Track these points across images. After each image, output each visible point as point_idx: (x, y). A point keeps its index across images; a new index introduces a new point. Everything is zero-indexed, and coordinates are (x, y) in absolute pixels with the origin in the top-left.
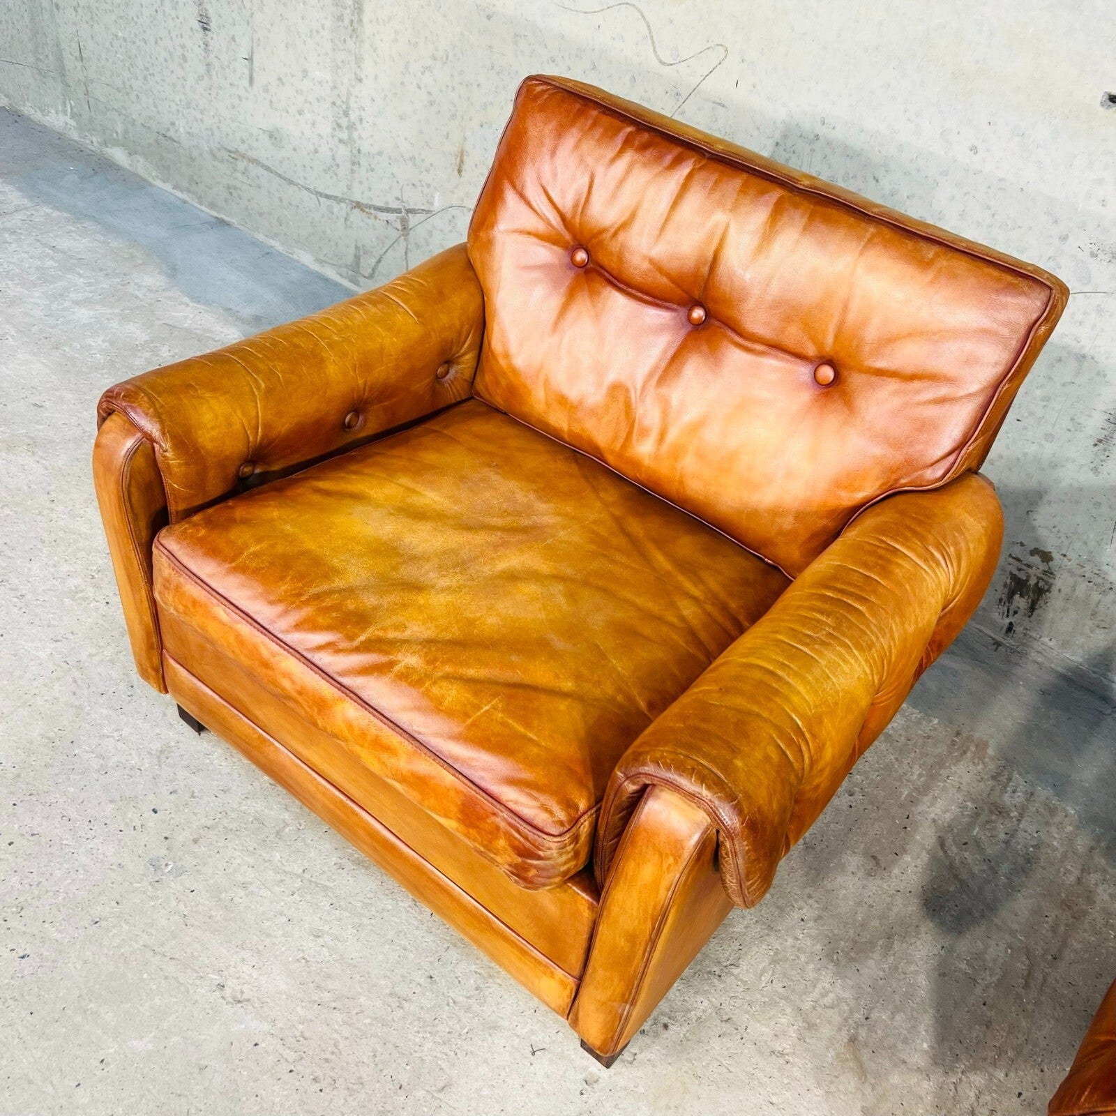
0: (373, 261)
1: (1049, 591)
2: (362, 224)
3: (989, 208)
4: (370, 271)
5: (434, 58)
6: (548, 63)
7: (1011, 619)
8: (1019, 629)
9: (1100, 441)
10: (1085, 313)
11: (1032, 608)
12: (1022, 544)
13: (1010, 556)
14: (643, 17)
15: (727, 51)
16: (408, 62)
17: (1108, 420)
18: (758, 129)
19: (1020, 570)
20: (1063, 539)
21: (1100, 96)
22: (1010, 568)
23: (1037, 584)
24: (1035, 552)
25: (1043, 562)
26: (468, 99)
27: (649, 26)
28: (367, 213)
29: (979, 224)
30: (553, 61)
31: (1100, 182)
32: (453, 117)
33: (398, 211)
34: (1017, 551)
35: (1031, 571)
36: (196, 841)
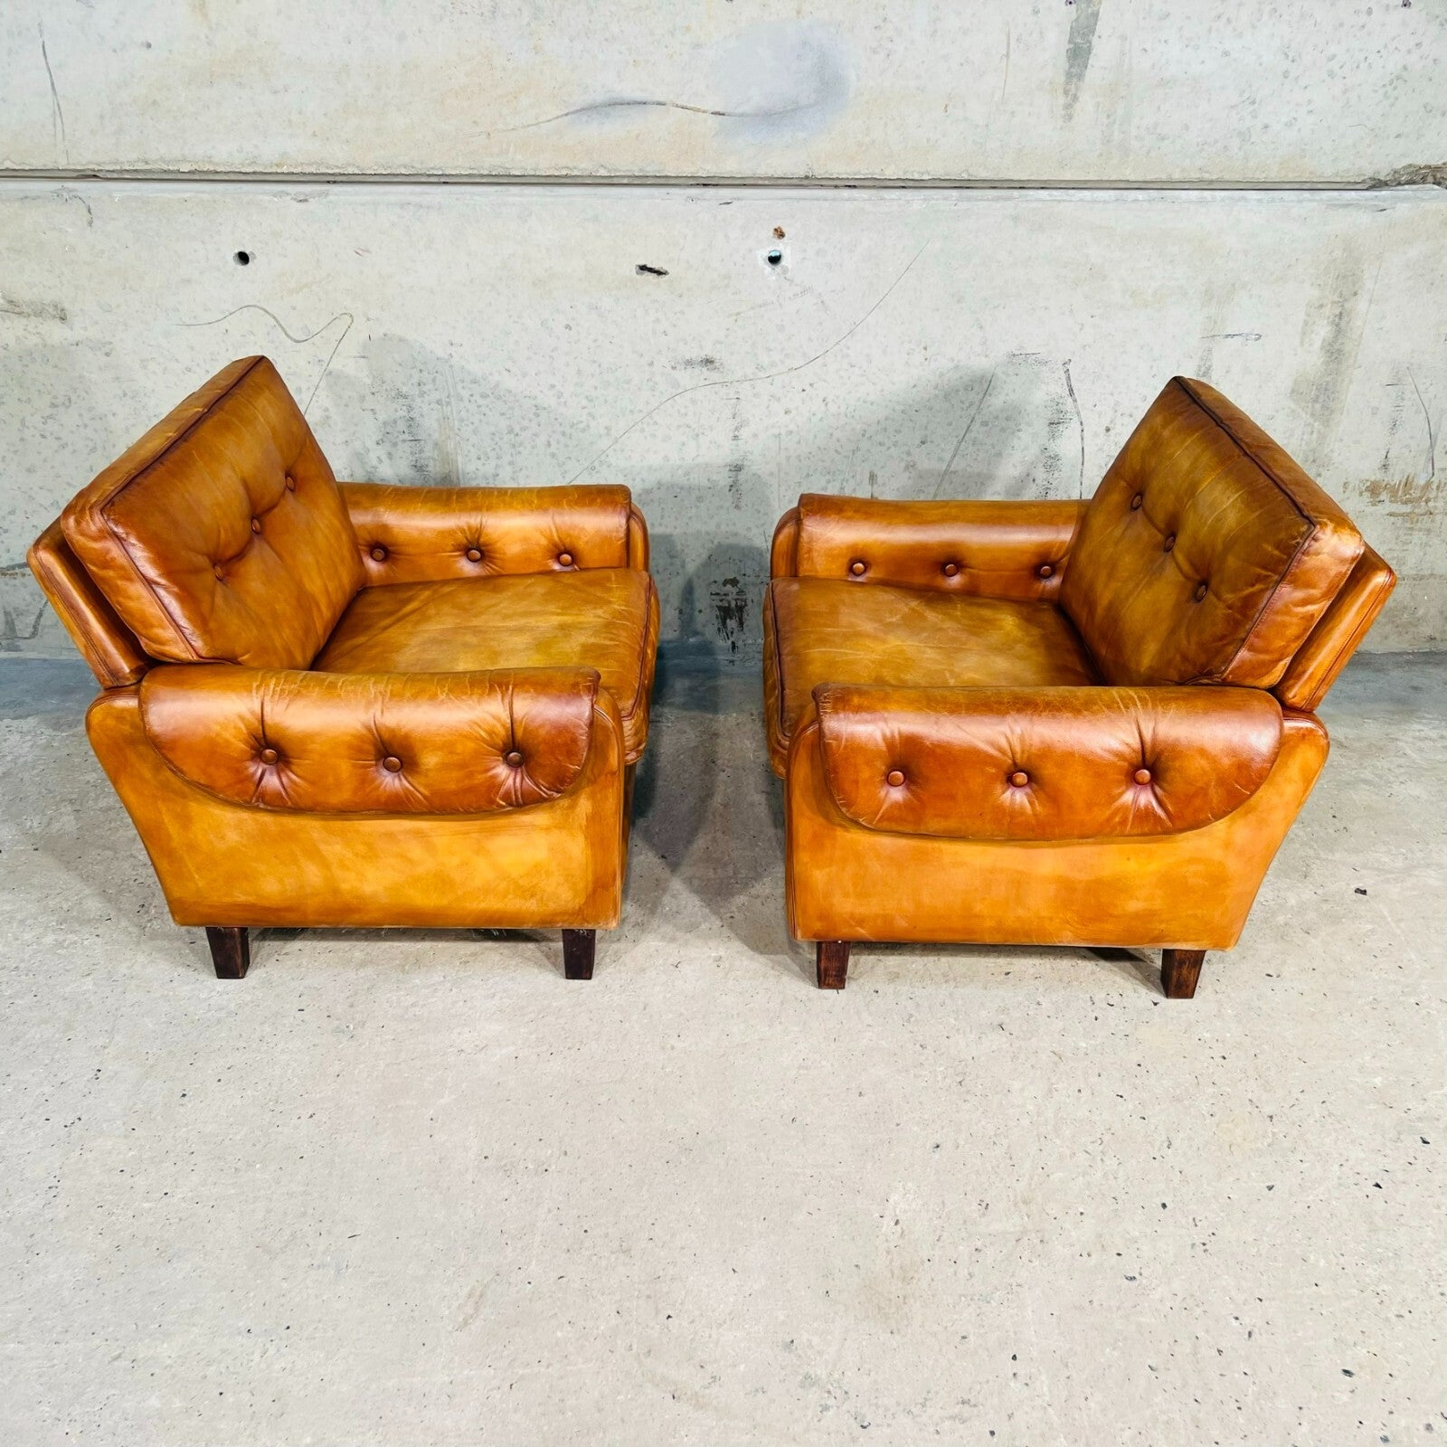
0: (32, 619)
1: (746, 605)
2: (7, 588)
3: (595, 362)
4: (31, 630)
5: (54, 405)
6: (184, 374)
7: (732, 639)
8: (739, 644)
9: (731, 486)
10: (686, 407)
11: (741, 624)
12: (715, 582)
13: (711, 594)
14: (266, 312)
15: (351, 317)
16: (24, 418)
17: (730, 470)
18: (401, 365)
20: (739, 563)
21: (634, 269)
22: (714, 603)
23: (736, 605)
24: (726, 582)
25: (733, 587)
26: (106, 429)
27: (274, 318)
28: (11, 575)
29: (593, 375)
30: (190, 371)
31: (658, 320)
32: (94, 450)
34: (714, 589)
35: (729, 598)
36: (352, 1006)
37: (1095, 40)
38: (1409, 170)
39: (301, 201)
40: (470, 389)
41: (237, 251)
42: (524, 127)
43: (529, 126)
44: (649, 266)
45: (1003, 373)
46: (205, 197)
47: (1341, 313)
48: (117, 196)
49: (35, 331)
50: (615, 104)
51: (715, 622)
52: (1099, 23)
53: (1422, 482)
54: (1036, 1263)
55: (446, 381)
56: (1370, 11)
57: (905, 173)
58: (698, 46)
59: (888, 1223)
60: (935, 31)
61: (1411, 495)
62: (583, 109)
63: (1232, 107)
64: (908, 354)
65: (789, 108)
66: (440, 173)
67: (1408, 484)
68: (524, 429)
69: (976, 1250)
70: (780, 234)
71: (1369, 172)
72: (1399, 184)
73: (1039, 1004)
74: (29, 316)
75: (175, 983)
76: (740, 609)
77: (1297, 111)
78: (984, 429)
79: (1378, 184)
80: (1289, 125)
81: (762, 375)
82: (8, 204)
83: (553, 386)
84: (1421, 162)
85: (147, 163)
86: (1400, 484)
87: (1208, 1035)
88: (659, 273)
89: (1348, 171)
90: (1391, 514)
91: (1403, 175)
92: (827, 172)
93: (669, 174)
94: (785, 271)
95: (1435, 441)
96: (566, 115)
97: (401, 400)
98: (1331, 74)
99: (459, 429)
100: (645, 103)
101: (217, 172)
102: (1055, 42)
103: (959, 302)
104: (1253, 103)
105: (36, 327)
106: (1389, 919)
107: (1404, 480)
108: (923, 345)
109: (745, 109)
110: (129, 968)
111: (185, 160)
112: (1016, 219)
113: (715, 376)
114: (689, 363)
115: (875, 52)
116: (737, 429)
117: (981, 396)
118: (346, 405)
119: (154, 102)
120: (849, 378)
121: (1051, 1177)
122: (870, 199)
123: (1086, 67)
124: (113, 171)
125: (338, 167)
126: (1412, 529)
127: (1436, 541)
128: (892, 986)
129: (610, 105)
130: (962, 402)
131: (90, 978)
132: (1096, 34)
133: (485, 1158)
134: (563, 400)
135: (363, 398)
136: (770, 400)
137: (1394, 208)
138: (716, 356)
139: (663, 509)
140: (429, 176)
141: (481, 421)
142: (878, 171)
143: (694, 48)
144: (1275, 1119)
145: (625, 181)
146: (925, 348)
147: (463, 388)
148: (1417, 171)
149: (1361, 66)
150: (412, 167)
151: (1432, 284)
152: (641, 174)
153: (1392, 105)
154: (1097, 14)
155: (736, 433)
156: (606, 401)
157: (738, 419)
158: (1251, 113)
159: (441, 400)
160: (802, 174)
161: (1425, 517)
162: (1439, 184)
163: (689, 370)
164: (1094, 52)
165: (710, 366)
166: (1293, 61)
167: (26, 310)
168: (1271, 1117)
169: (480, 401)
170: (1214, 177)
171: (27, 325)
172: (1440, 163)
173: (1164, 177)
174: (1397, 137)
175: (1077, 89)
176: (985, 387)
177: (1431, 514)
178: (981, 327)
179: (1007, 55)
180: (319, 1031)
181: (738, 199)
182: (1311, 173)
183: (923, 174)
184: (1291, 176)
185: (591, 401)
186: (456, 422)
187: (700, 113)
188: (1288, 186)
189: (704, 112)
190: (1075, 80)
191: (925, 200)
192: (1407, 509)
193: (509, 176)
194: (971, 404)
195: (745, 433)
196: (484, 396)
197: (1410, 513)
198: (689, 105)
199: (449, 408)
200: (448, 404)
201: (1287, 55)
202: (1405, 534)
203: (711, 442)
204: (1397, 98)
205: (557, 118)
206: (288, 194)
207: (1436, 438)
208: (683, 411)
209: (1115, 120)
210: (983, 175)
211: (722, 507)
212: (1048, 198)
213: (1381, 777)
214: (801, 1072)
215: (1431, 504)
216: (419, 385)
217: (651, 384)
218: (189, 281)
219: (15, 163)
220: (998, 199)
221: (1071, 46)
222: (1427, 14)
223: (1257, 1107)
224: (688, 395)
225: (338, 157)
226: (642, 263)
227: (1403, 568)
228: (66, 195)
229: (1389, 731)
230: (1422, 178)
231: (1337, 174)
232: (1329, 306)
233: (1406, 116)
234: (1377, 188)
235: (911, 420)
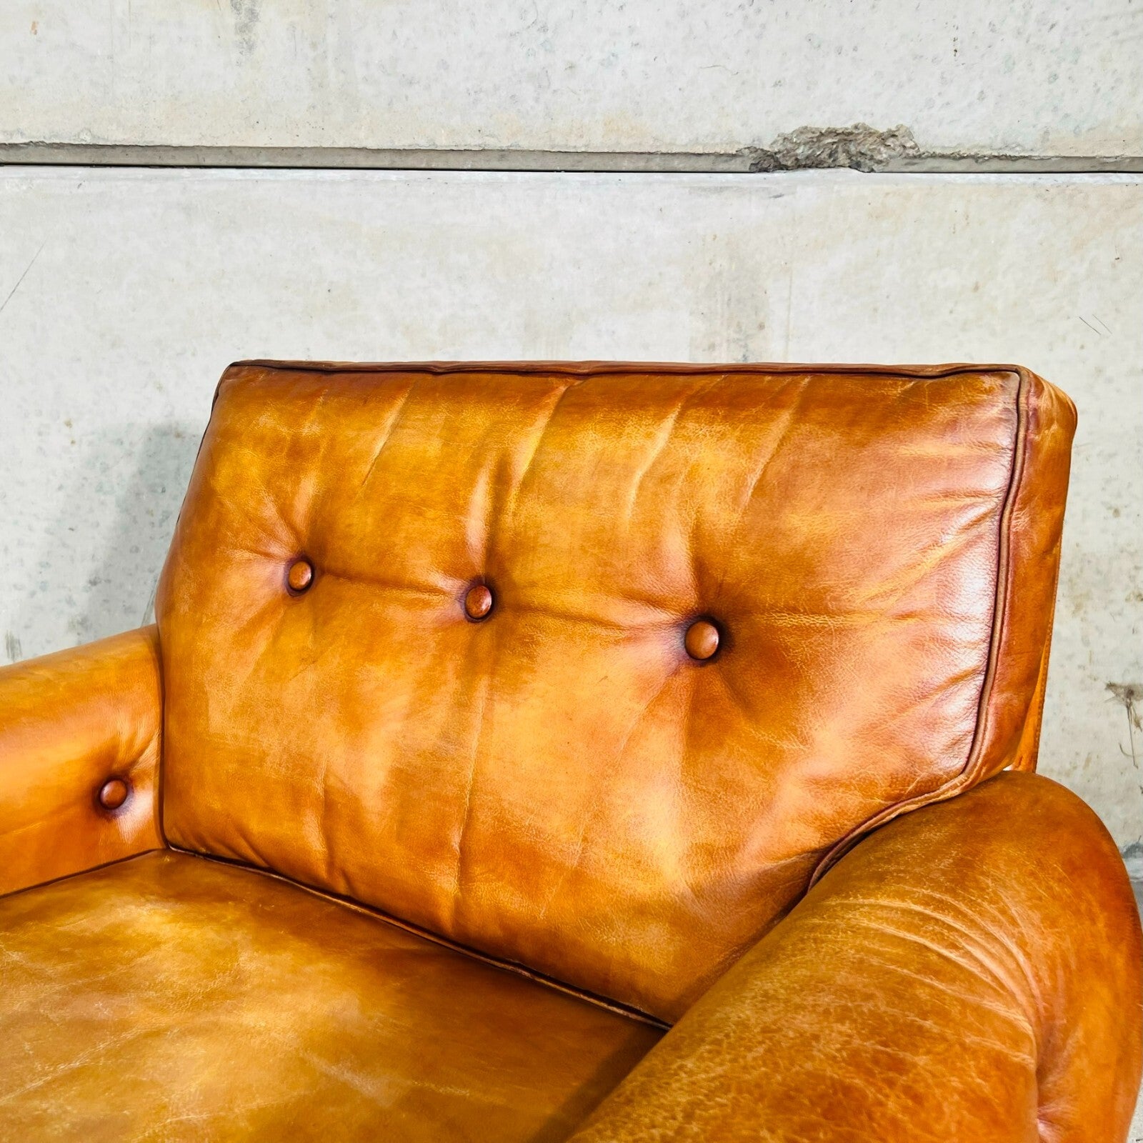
38: (804, 138)
63: (513, 35)
64: (40, 434)
71: (743, 140)
72: (799, 165)
77: (614, 44)
79: (767, 162)
80: (607, 63)
84: (821, 122)
89: (712, 137)
91: (799, 144)
103: (113, 345)
104: (544, 29)
108: (63, 418)
112: (188, 209)
130: (150, 513)
137: (793, 193)
148: (818, 139)
151: (875, 310)
153: (759, 37)
158: (543, 44)
162: (856, 166)
170: (504, 144)
172: (849, 125)
173: (423, 143)
174: (776, 85)
178: (160, 388)
182: (656, 139)
183: (11, 135)
184: (626, 145)
188: (626, 164)
204: (763, 26)
209: (325, 54)
210: (118, 136)
212: (240, 178)
220: (153, 179)
230: (830, 155)
231: (696, 142)
232: (725, 345)
233: (785, 54)
234: (766, 170)
235: (64, 545)
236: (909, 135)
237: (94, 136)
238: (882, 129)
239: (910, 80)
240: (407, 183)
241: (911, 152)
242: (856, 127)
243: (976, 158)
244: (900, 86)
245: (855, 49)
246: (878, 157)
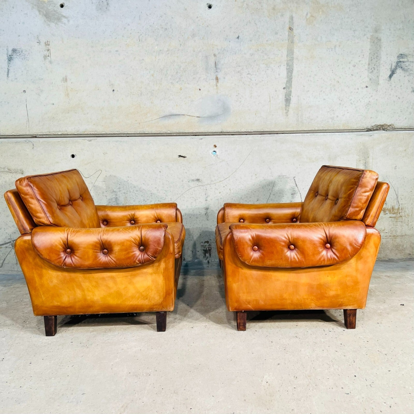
1: (211, 249)
3: (167, 181)
4: (1, 265)
7: (208, 260)
8: (210, 261)
9: (206, 214)
11: (210, 255)
12: (202, 242)
13: (201, 246)
15: (101, 171)
17: (205, 209)
18: (114, 183)
19: (204, 248)
20: (209, 236)
21: (177, 156)
22: (202, 249)
23: (209, 249)
24: (205, 242)
25: (207, 243)
29: (167, 184)
31: (184, 169)
33: (11, 242)
34: (202, 244)
35: (206, 247)
36: (88, 341)
37: (291, 97)
38: (375, 126)
39: (90, 141)
40: (133, 189)
41: (72, 154)
42: (148, 121)
43: (150, 121)
44: (181, 155)
45: (277, 181)
46: (64, 141)
47: (366, 163)
48: (41, 141)
49: (14, 177)
50: (172, 115)
51: (203, 254)
52: (292, 93)
53: (397, 208)
54: (315, 390)
55: (127, 187)
56: (358, 89)
57: (246, 130)
58: (193, 101)
59: (264, 383)
60: (251, 96)
61: (395, 211)
62: (164, 117)
63: (328, 112)
64: (251, 176)
65: (216, 115)
66: (127, 133)
67: (393, 208)
68: (148, 200)
69: (294, 388)
70: (215, 146)
71: (365, 127)
72: (374, 130)
73: (307, 332)
74: (13, 173)
75: (32, 338)
76: (210, 250)
77: (344, 112)
78: (274, 196)
79: (369, 130)
80: (343, 115)
81: (212, 183)
82: (12, 144)
83: (156, 188)
84: (378, 124)
85: (50, 132)
86: (391, 208)
87: (362, 337)
88: (184, 157)
89: (360, 126)
90: (390, 217)
92: (226, 130)
93: (186, 132)
94: (217, 156)
95: (398, 196)
96: (160, 118)
97: (114, 193)
98: (351, 103)
99: (130, 200)
100: (179, 115)
101: (68, 134)
102: (282, 98)
103: (263, 162)
104: (333, 111)
105: (15, 176)
106: (412, 310)
107: (392, 207)
108: (255, 174)
109: (205, 116)
110: (17, 335)
111: (60, 131)
112: (276, 141)
113: (200, 184)
114: (193, 180)
115: (237, 101)
116: (206, 198)
117: (272, 187)
118: (99, 195)
119: (53, 117)
120: (236, 183)
121: (317, 370)
122: (238, 137)
123: (290, 103)
124: (41, 135)
125: (100, 132)
126: (397, 221)
127: (404, 225)
128: (261, 330)
129: (170, 116)
130: (267, 189)
131: (5, 338)
132: (292, 96)
133: (130, 373)
134: (158, 191)
135: (103, 193)
136: (215, 190)
137: (374, 135)
138: (200, 178)
139: (187, 221)
140: (124, 134)
141: (136, 198)
142: (239, 130)
143: (191, 101)
144: (387, 354)
145: (175, 135)
146: (256, 175)
147: (131, 189)
148: (378, 126)
149: (358, 102)
150: (120, 132)
151: (388, 154)
152: (179, 132)
153: (368, 110)
154: (291, 91)
155: (206, 199)
156: (170, 191)
157: (207, 195)
158: (333, 113)
159: (125, 192)
160: (220, 131)
161: (400, 218)
162: (384, 130)
163: (193, 182)
164: (291, 100)
165: (198, 181)
166: (341, 101)
167: (12, 171)
168: (386, 354)
169: (136, 192)
170: (326, 129)
171: (12, 176)
172: (383, 124)
173: (313, 129)
174: (371, 118)
175: (288, 109)
176: (273, 185)
177: (401, 217)
178: (270, 169)
179: (270, 101)
180: (77, 347)
181: (204, 138)
182: (351, 127)
183: (251, 130)
184: (346, 128)
185: (166, 191)
186: (129, 199)
187: (194, 117)
188: (345, 131)
189: (195, 117)
190: (287, 106)
191: (252, 137)
192: (394, 215)
193: (144, 134)
194: (270, 189)
195: (208, 199)
196: (137, 191)
197: (396, 217)
198: (191, 115)
199: (127, 195)
200: (127, 193)
201: (340, 100)
202: (395, 223)
203: (199, 202)
204: (369, 109)
205: (157, 119)
206: (86, 139)
207: (398, 195)
208: (191, 193)
209: (299, 116)
210: (267, 130)
211: (203, 220)
212: (284, 135)
213: (402, 282)
214: (233, 349)
215: (401, 214)
216: (119, 188)
217: (183, 186)
218: (58, 162)
219: (15, 133)
220: (271, 136)
221: (286, 98)
222: (372, 89)
223: (381, 352)
224: (193, 189)
225: (100, 130)
226: (179, 155)
227: (397, 233)
228: (27, 141)
229: (402, 273)
230: (379, 129)
231: (358, 127)
232: (362, 160)
233: (372, 113)
234: (368, 131)
235: (254, 194)
236: (393, 125)
237: (263, 130)
238: (389, 124)
239: (393, 116)
240: (311, 135)
241: (394, 128)
242: (384, 124)
243: (405, 129)
244: (392, 117)
245: (384, 112)
246: (388, 129)
